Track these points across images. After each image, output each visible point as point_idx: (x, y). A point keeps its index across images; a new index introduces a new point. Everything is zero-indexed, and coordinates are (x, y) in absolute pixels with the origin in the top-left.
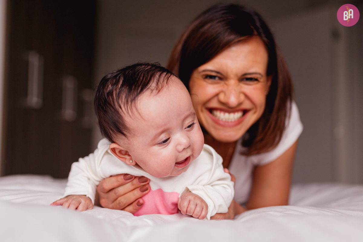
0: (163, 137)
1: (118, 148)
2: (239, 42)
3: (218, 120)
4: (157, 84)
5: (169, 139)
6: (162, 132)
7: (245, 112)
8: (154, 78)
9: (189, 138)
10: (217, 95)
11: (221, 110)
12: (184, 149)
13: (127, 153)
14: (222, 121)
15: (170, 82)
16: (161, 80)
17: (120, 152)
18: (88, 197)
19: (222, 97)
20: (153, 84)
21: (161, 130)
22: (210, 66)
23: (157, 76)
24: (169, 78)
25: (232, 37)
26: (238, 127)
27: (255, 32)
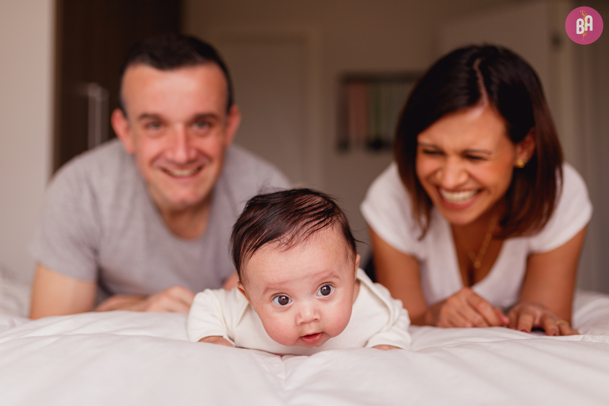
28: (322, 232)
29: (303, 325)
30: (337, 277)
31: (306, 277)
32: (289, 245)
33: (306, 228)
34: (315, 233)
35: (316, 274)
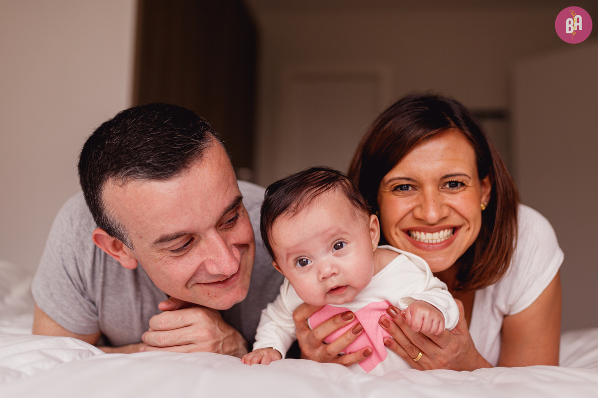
2: (430, 138)
3: (420, 242)
7: (455, 229)
10: (412, 211)
11: (420, 230)
14: (424, 243)
18: (276, 350)
19: (418, 213)
22: (397, 174)
25: (420, 132)
26: (448, 249)
27: (453, 124)
28: (323, 195)
29: (324, 279)
30: (346, 233)
31: (316, 236)
32: (296, 212)
33: (309, 194)
34: (317, 197)
35: (324, 232)
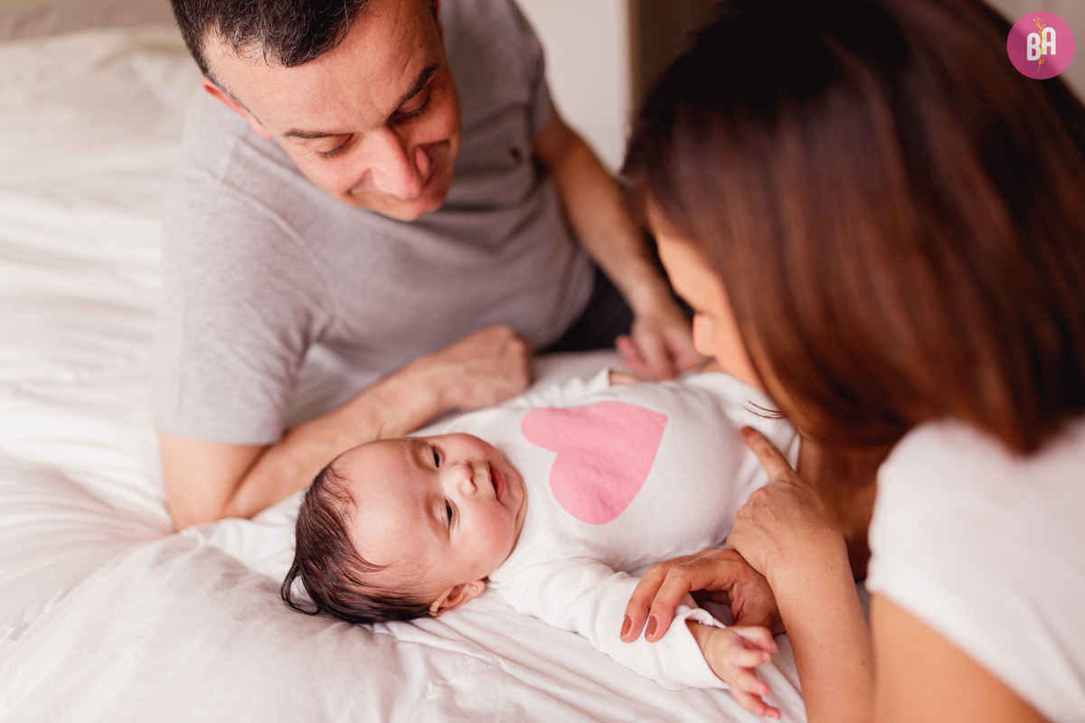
0: (441, 514)
1: (443, 602)
4: (339, 498)
5: (447, 502)
6: (430, 512)
8: (330, 503)
9: (455, 464)
12: (472, 480)
13: (457, 589)
15: (341, 473)
16: (336, 489)
17: (450, 598)
20: (338, 507)
21: (424, 515)
23: (326, 495)
24: (336, 473)
